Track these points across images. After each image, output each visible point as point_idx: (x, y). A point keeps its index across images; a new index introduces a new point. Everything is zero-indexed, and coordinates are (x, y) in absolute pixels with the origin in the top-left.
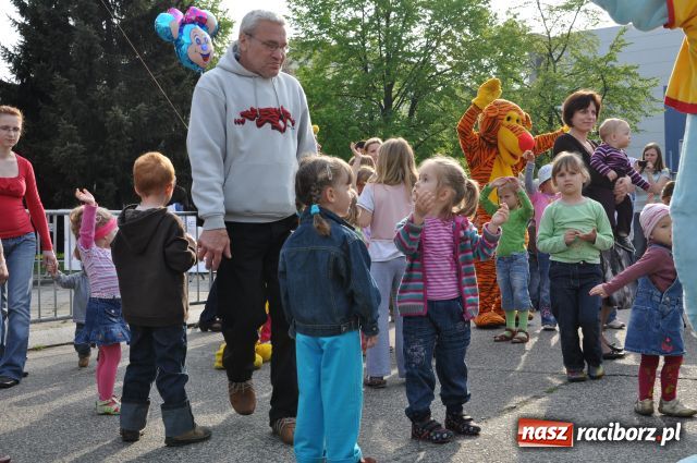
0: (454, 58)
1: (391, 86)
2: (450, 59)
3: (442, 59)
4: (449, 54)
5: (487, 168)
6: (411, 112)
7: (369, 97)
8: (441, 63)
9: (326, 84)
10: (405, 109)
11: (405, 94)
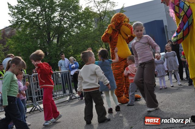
0: (70, 22)
1: (49, 33)
2: (68, 23)
3: (66, 23)
4: (68, 21)
5: (116, 40)
6: (58, 42)
7: (42, 38)
8: (65, 24)
9: (26, 35)
10: (55, 41)
11: (54, 36)
